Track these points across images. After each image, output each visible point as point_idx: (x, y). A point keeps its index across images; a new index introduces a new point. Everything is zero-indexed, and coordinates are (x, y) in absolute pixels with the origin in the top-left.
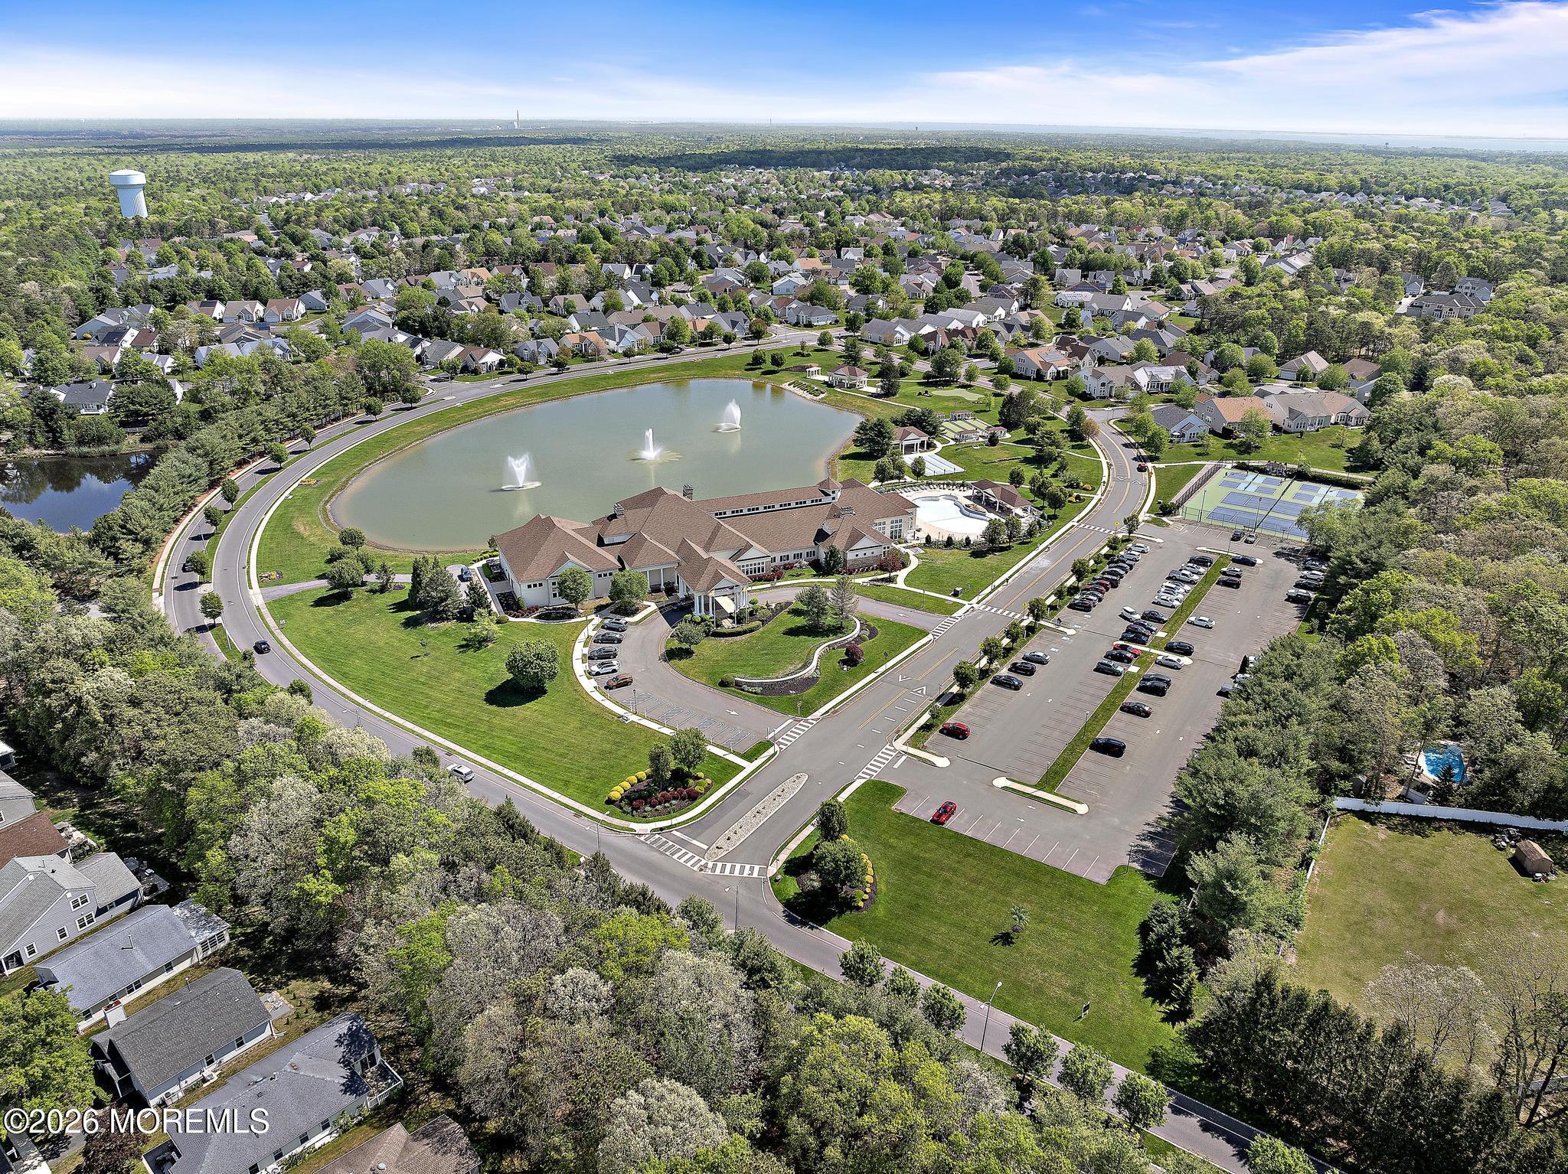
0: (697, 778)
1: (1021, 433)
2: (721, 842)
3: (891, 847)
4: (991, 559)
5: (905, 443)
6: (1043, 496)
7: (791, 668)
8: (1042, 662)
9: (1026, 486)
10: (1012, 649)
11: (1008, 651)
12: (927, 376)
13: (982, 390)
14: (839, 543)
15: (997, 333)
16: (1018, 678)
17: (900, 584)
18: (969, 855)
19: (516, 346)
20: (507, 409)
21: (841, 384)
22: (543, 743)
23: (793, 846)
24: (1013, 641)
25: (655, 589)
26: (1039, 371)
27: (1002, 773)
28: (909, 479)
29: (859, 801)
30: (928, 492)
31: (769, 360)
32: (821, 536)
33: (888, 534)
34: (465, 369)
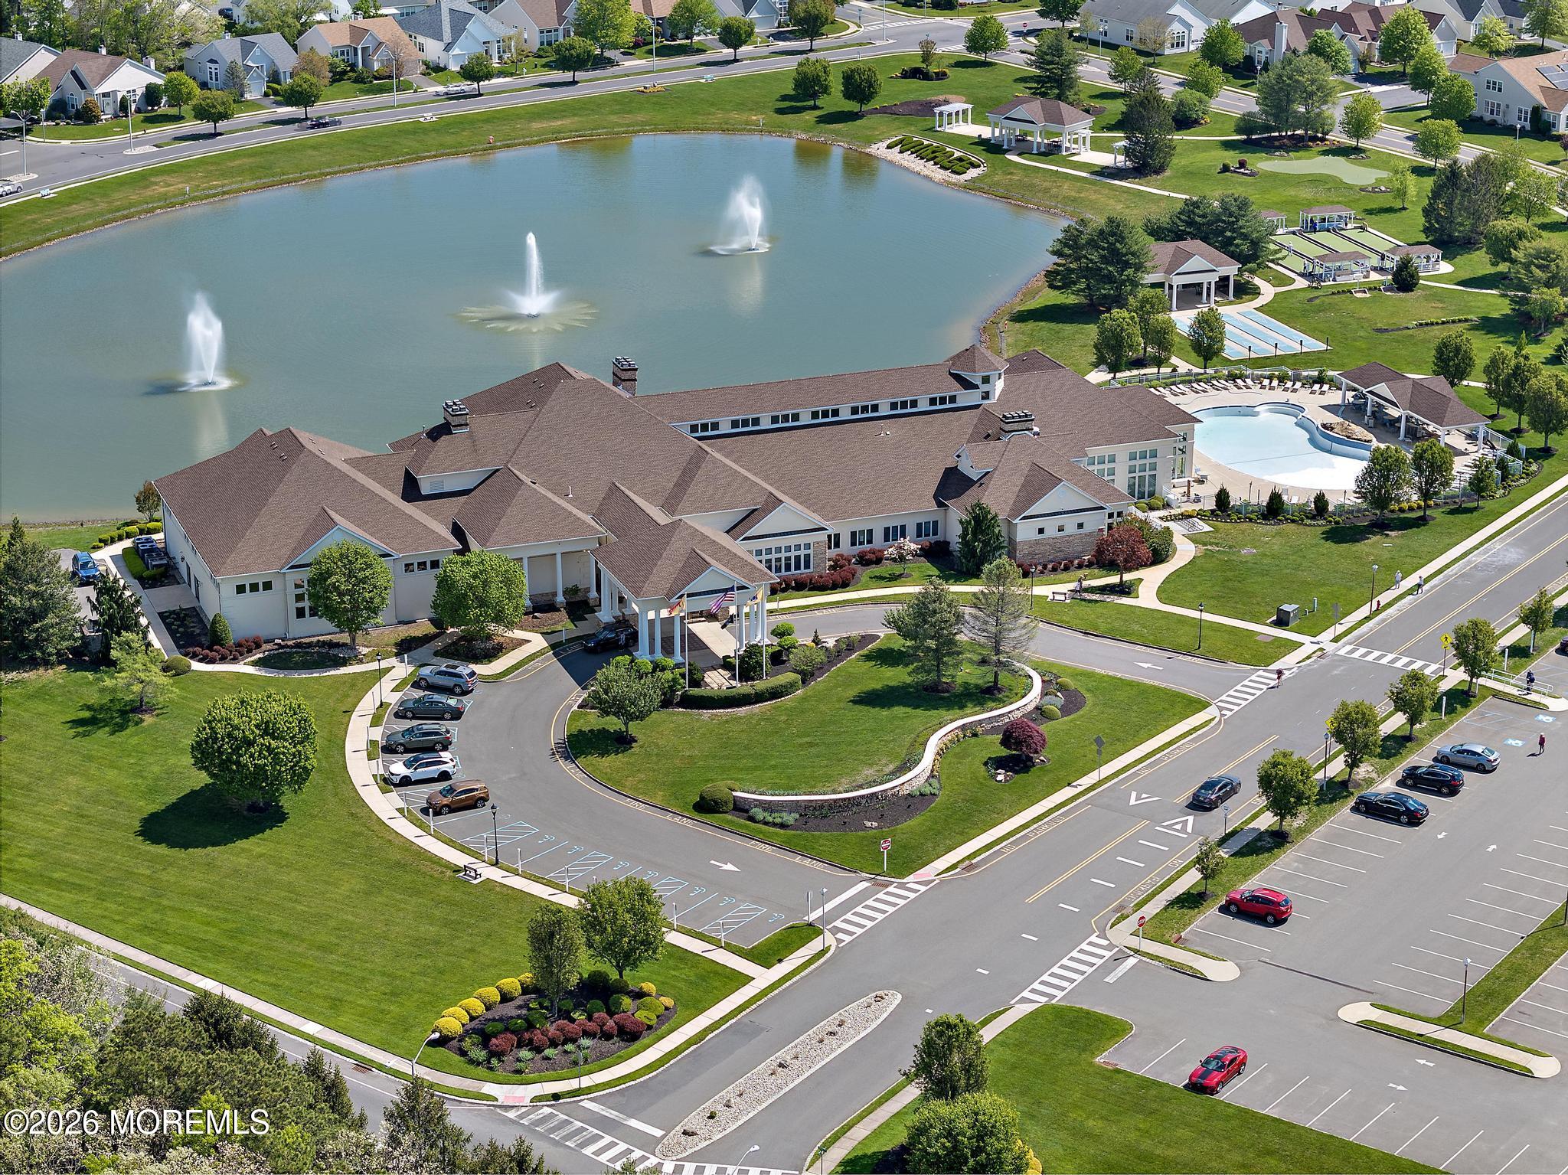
0: (639, 995)
1: (1479, 262)
2: (694, 1120)
3: (1090, 1135)
4: (1377, 546)
5: (1178, 281)
6: (1518, 404)
7: (869, 772)
8: (1483, 767)
9: (1476, 383)
10: (1408, 738)
11: (1399, 743)
12: (1246, 125)
13: (1383, 161)
14: (996, 499)
15: (1434, 19)
16: (1417, 798)
17: (1147, 597)
18: (1270, 1153)
19: (186, 53)
20: (169, 202)
21: (1022, 145)
22: (278, 922)
23: (860, 1132)
24: (1413, 720)
25: (543, 606)
26: (1537, 111)
27: (1360, 993)
28: (1183, 367)
29: (1019, 1045)
30: (1232, 396)
31: (836, 85)
32: (953, 483)
33: (1121, 483)
34: (60, 110)
